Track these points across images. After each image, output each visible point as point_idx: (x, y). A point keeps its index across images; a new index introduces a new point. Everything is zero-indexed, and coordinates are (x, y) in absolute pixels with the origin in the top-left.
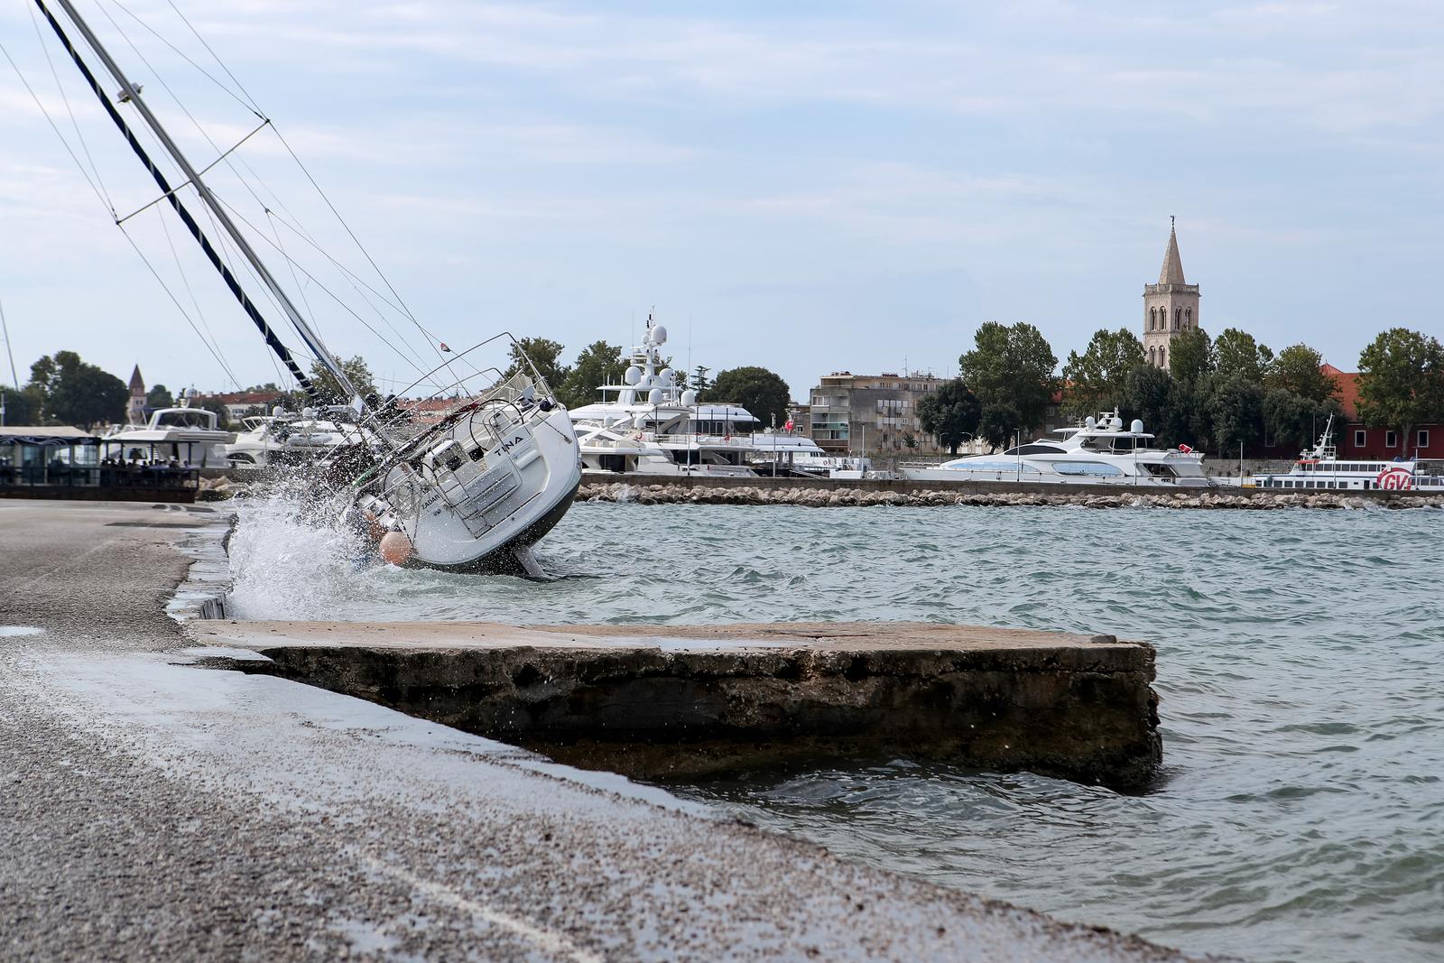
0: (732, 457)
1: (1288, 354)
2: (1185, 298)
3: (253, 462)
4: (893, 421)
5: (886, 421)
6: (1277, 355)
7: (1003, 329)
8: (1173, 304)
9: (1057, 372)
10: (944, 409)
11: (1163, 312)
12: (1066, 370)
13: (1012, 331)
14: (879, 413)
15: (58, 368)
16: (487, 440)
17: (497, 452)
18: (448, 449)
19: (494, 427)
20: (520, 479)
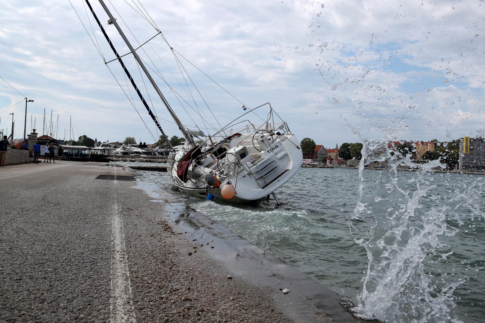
3: (119, 154)
15: (83, 138)
16: (258, 147)
17: (268, 151)
18: (242, 150)
19: (262, 141)
20: (279, 163)
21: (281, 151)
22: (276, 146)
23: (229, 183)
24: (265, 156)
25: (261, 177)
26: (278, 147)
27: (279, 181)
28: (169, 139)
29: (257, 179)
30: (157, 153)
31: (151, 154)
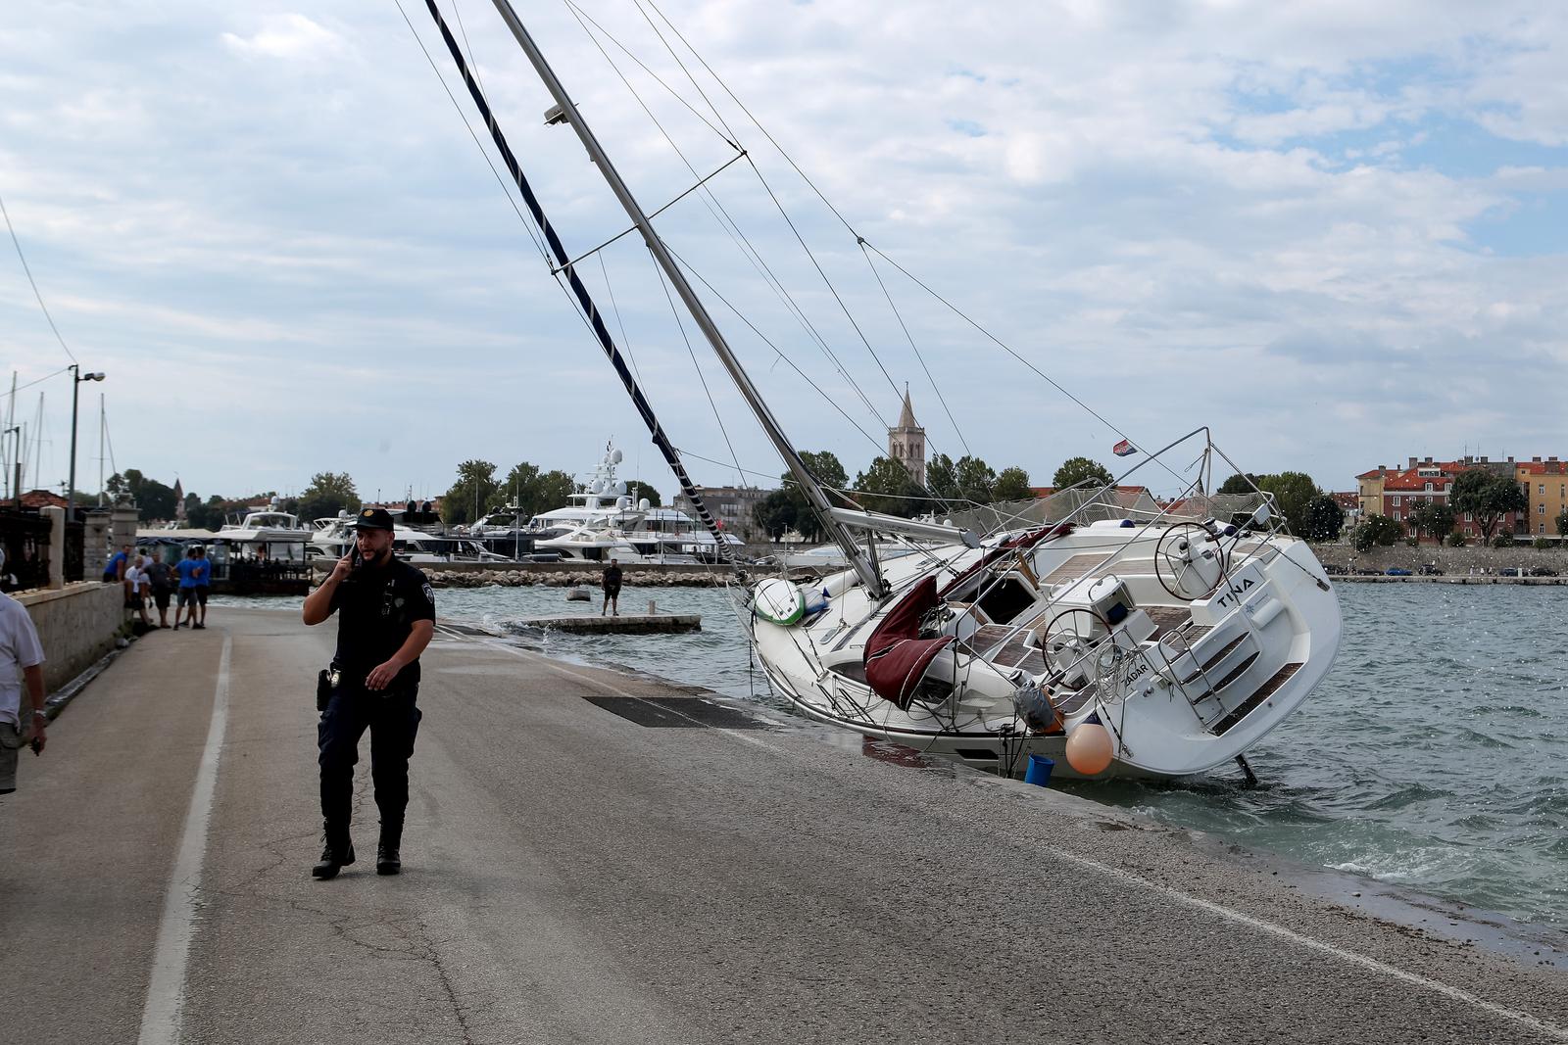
0: (675, 548)
1: (1007, 474)
2: (916, 436)
3: (323, 554)
4: (731, 519)
5: (727, 519)
6: (998, 475)
7: (811, 455)
8: (908, 440)
9: (849, 485)
10: (772, 511)
11: (901, 447)
12: (855, 484)
13: (818, 456)
14: (722, 513)
15: (127, 481)
16: (1171, 580)
17: (1221, 601)
18: (1114, 594)
19: (1185, 563)
20: (1261, 643)
21: (1262, 599)
22: (1245, 581)
23: (1094, 719)
24: (1212, 617)
25: (1207, 694)
26: (1251, 583)
27: (1270, 705)
28: (500, 476)
29: (1197, 701)
30: (478, 545)
31: (456, 551)
